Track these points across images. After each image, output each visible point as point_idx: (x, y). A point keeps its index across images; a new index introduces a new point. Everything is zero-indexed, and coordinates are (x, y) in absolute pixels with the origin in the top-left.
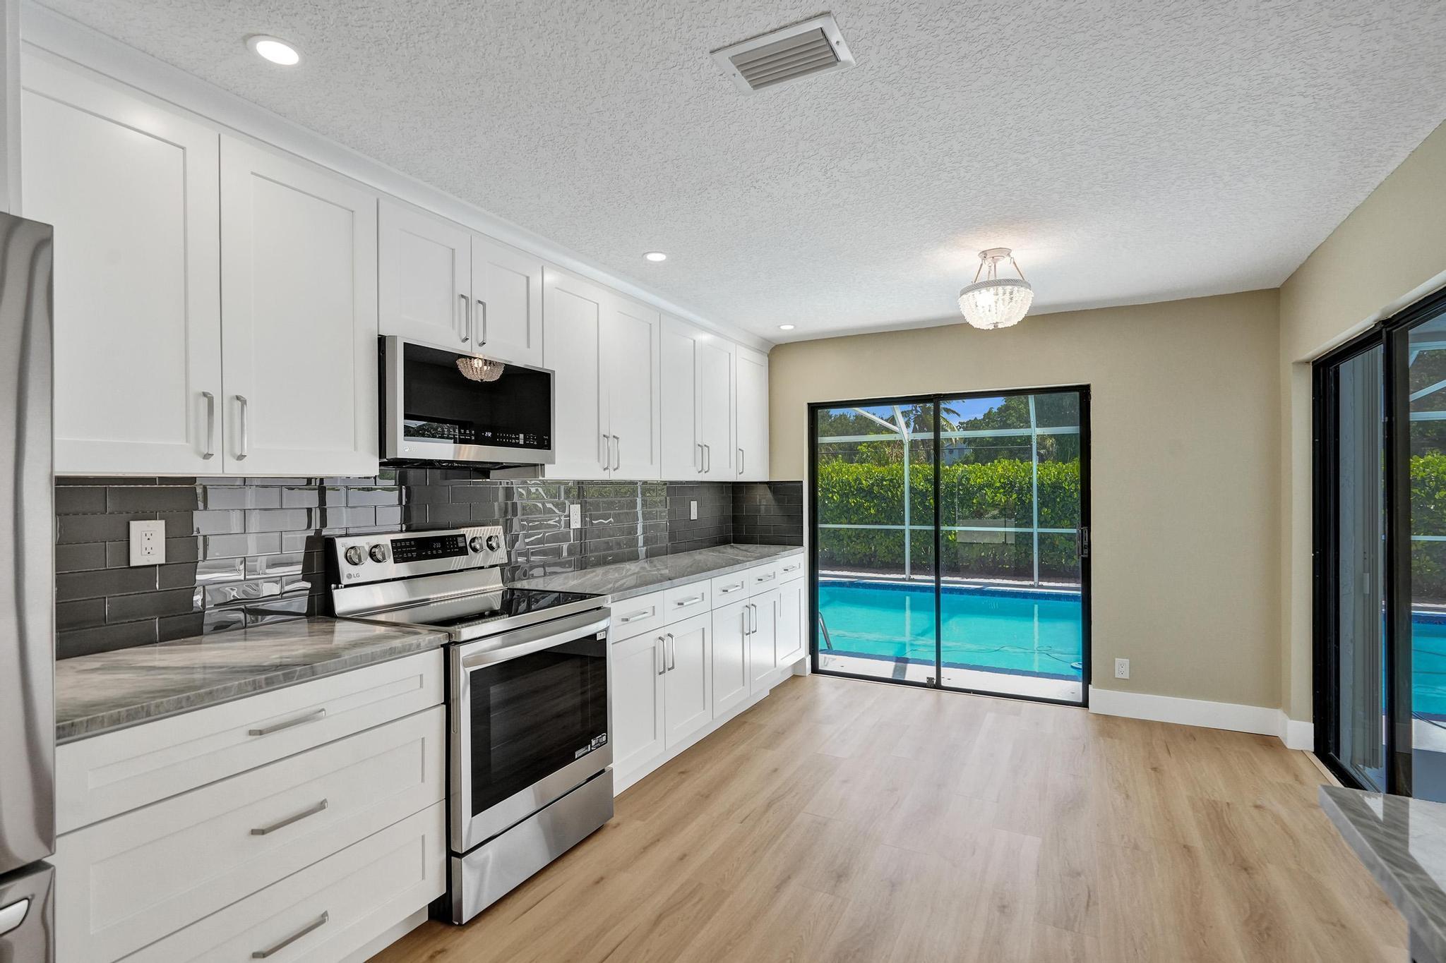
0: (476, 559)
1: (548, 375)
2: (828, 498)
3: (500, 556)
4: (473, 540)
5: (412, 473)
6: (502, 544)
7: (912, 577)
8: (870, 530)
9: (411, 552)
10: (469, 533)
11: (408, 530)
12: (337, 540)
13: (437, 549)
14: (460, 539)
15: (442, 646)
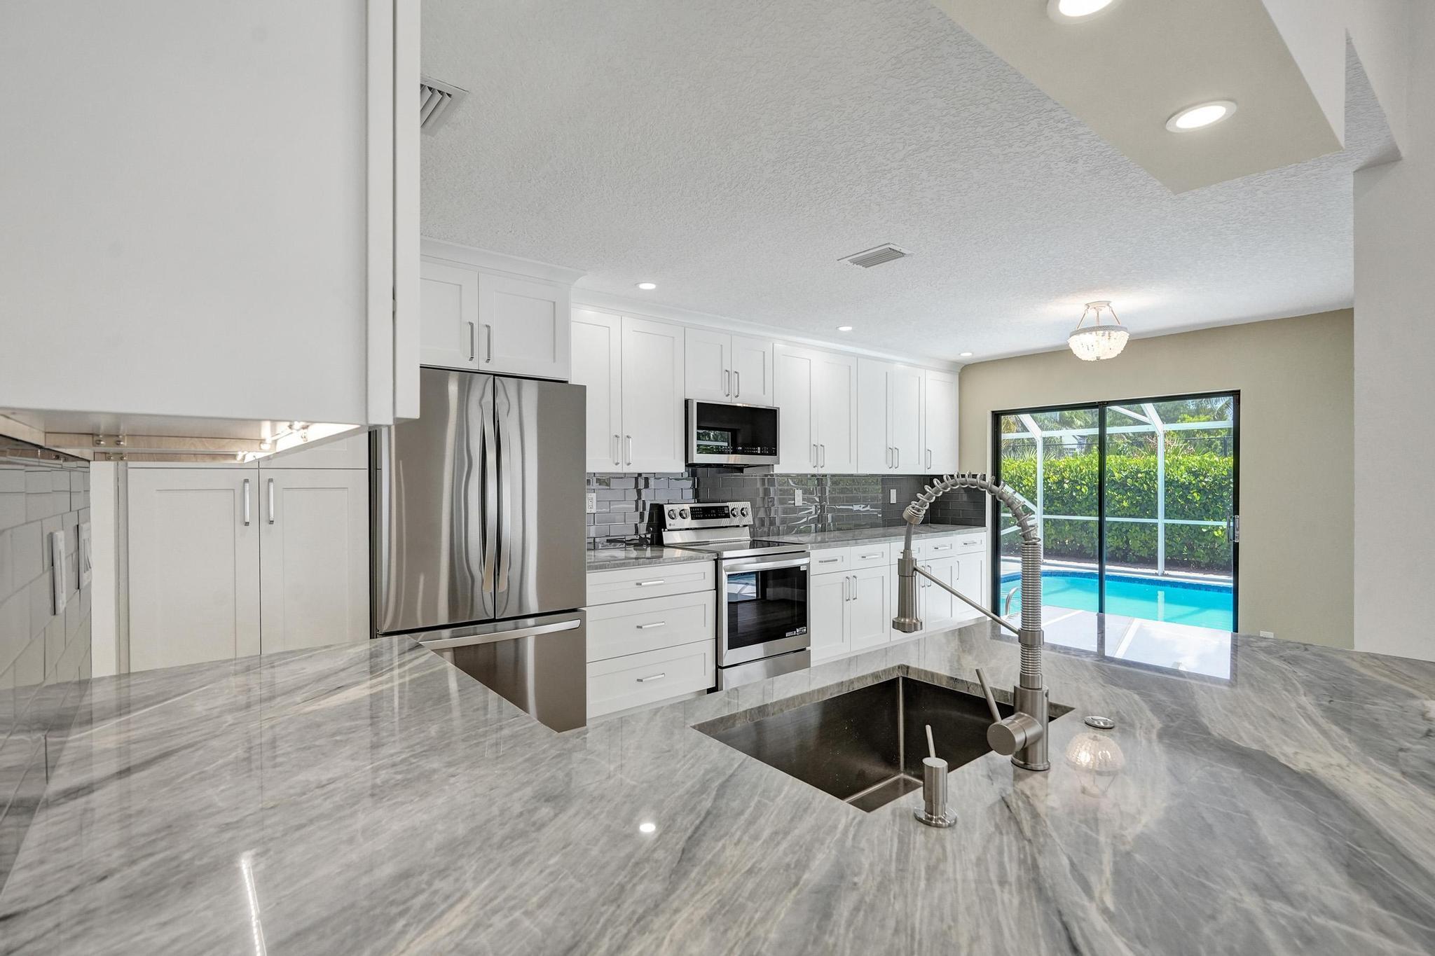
0: (735, 521)
1: (775, 411)
2: (1077, 490)
3: (749, 520)
4: (733, 510)
5: (699, 470)
6: (750, 513)
7: (1166, 572)
8: (1123, 523)
9: (699, 514)
10: (731, 505)
11: (698, 502)
12: (665, 506)
13: (713, 513)
14: (726, 509)
15: (714, 560)
